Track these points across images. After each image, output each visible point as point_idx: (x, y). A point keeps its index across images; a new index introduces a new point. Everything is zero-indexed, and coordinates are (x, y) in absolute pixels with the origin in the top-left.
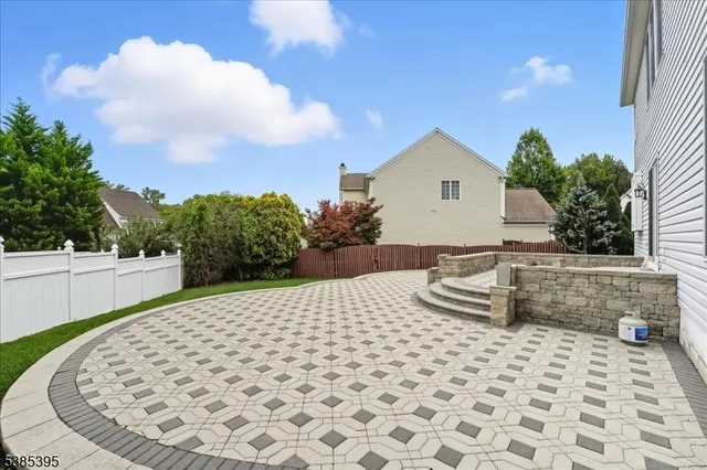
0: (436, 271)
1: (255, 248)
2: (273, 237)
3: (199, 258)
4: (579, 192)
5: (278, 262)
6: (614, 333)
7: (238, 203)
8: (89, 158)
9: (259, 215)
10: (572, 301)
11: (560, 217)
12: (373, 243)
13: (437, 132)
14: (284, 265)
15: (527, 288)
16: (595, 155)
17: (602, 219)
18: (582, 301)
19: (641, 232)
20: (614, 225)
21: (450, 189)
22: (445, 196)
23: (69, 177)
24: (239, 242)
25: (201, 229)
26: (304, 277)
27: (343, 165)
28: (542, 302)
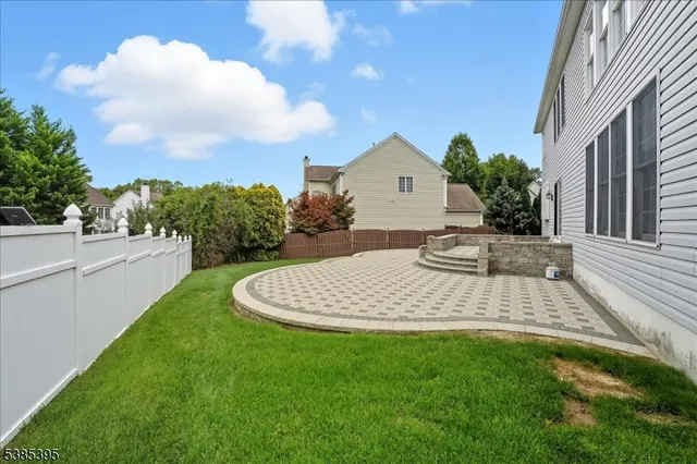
0: (425, 248)
1: (253, 234)
2: (267, 224)
3: (208, 242)
4: (503, 190)
5: (270, 245)
6: (544, 275)
7: (232, 193)
8: (73, 145)
9: (254, 204)
10: (521, 260)
11: (491, 209)
12: (347, 228)
13: (396, 136)
14: (275, 249)
15: (496, 254)
16: (502, 155)
17: (519, 210)
18: (526, 260)
19: (547, 221)
20: (526, 215)
21: (405, 184)
22: (402, 190)
23: (58, 166)
24: (242, 228)
25: (211, 217)
26: (295, 258)
27: (306, 158)
28: (504, 262)
